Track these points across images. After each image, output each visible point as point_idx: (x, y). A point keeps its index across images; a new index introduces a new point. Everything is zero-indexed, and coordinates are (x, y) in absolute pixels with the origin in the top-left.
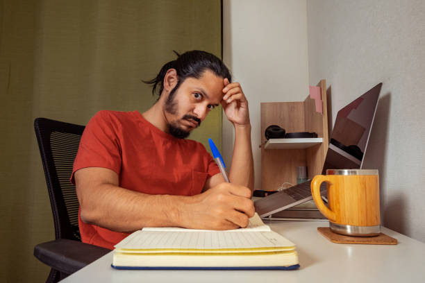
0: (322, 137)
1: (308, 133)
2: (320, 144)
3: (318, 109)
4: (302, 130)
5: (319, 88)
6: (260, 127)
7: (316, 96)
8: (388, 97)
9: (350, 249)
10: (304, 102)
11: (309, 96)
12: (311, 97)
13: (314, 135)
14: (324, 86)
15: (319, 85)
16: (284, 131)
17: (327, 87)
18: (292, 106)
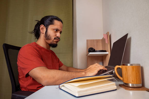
0: (108, 52)
1: (103, 50)
2: (107, 54)
3: (106, 42)
4: (101, 49)
5: (107, 35)
6: (86, 48)
7: (106, 38)
8: (130, 38)
9: (131, 92)
10: (102, 39)
11: (103, 38)
12: (104, 38)
13: (105, 51)
14: (109, 34)
15: (107, 34)
16: (95, 50)
17: (110, 34)
18: (97, 41)
